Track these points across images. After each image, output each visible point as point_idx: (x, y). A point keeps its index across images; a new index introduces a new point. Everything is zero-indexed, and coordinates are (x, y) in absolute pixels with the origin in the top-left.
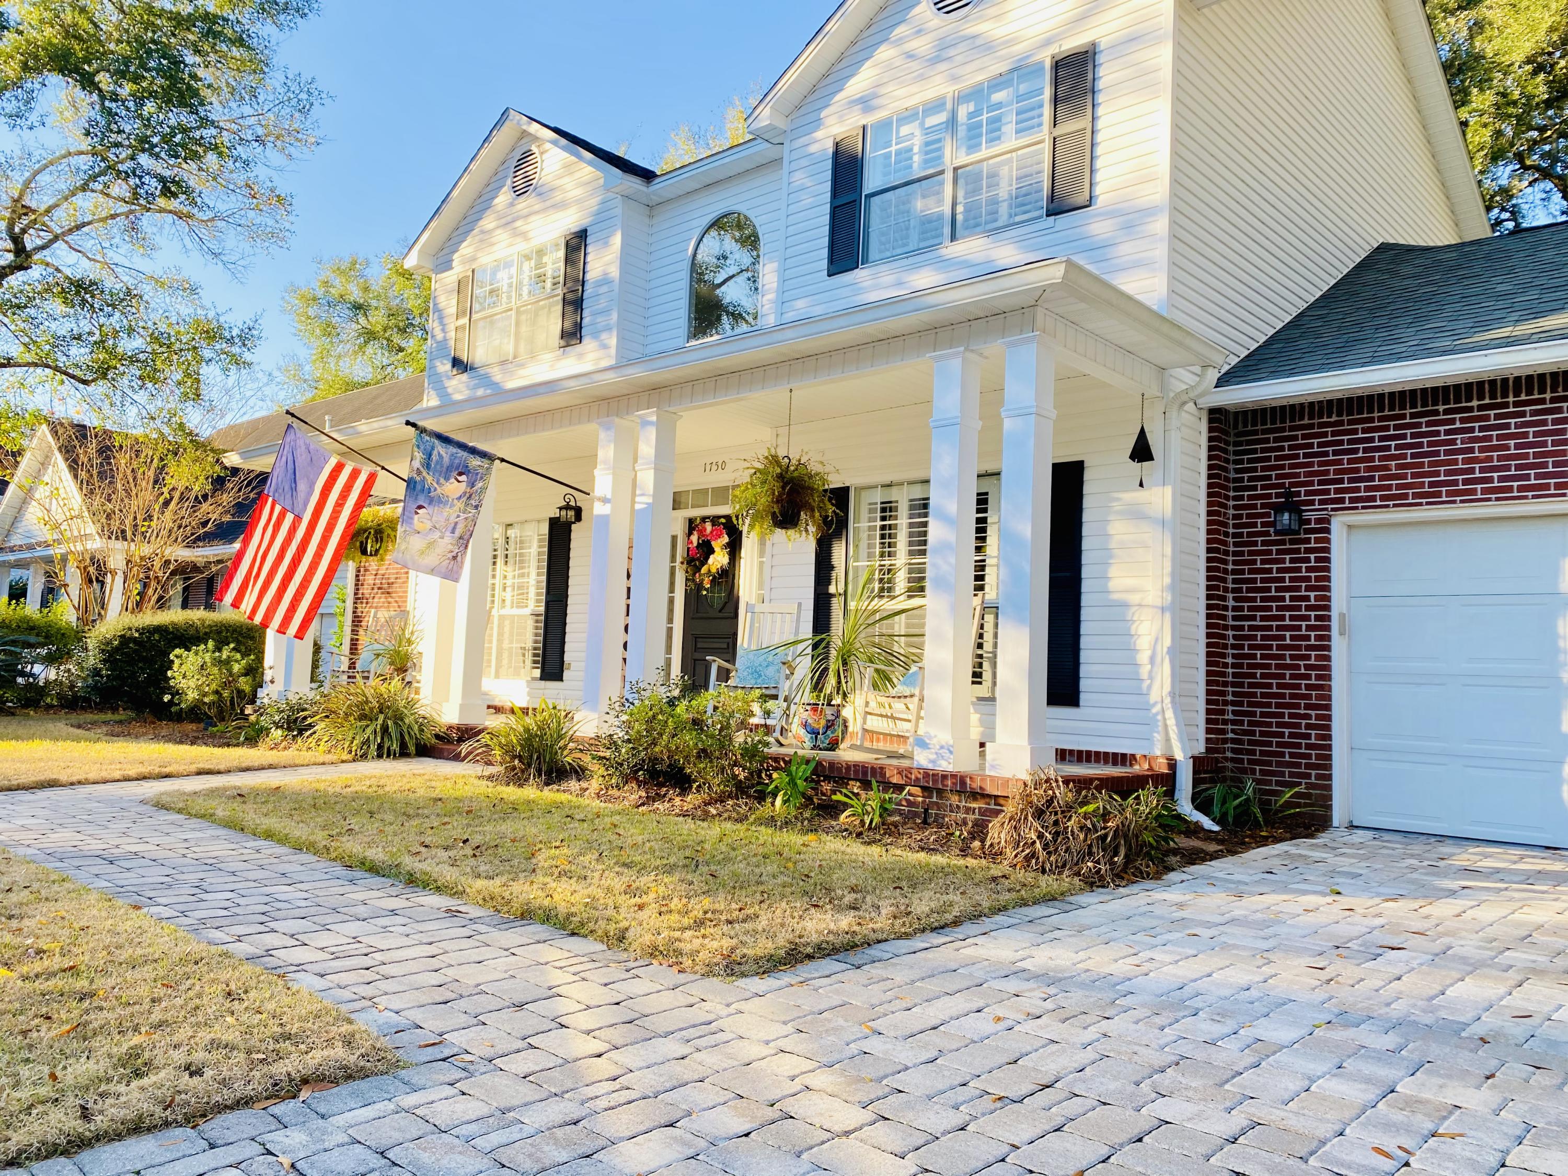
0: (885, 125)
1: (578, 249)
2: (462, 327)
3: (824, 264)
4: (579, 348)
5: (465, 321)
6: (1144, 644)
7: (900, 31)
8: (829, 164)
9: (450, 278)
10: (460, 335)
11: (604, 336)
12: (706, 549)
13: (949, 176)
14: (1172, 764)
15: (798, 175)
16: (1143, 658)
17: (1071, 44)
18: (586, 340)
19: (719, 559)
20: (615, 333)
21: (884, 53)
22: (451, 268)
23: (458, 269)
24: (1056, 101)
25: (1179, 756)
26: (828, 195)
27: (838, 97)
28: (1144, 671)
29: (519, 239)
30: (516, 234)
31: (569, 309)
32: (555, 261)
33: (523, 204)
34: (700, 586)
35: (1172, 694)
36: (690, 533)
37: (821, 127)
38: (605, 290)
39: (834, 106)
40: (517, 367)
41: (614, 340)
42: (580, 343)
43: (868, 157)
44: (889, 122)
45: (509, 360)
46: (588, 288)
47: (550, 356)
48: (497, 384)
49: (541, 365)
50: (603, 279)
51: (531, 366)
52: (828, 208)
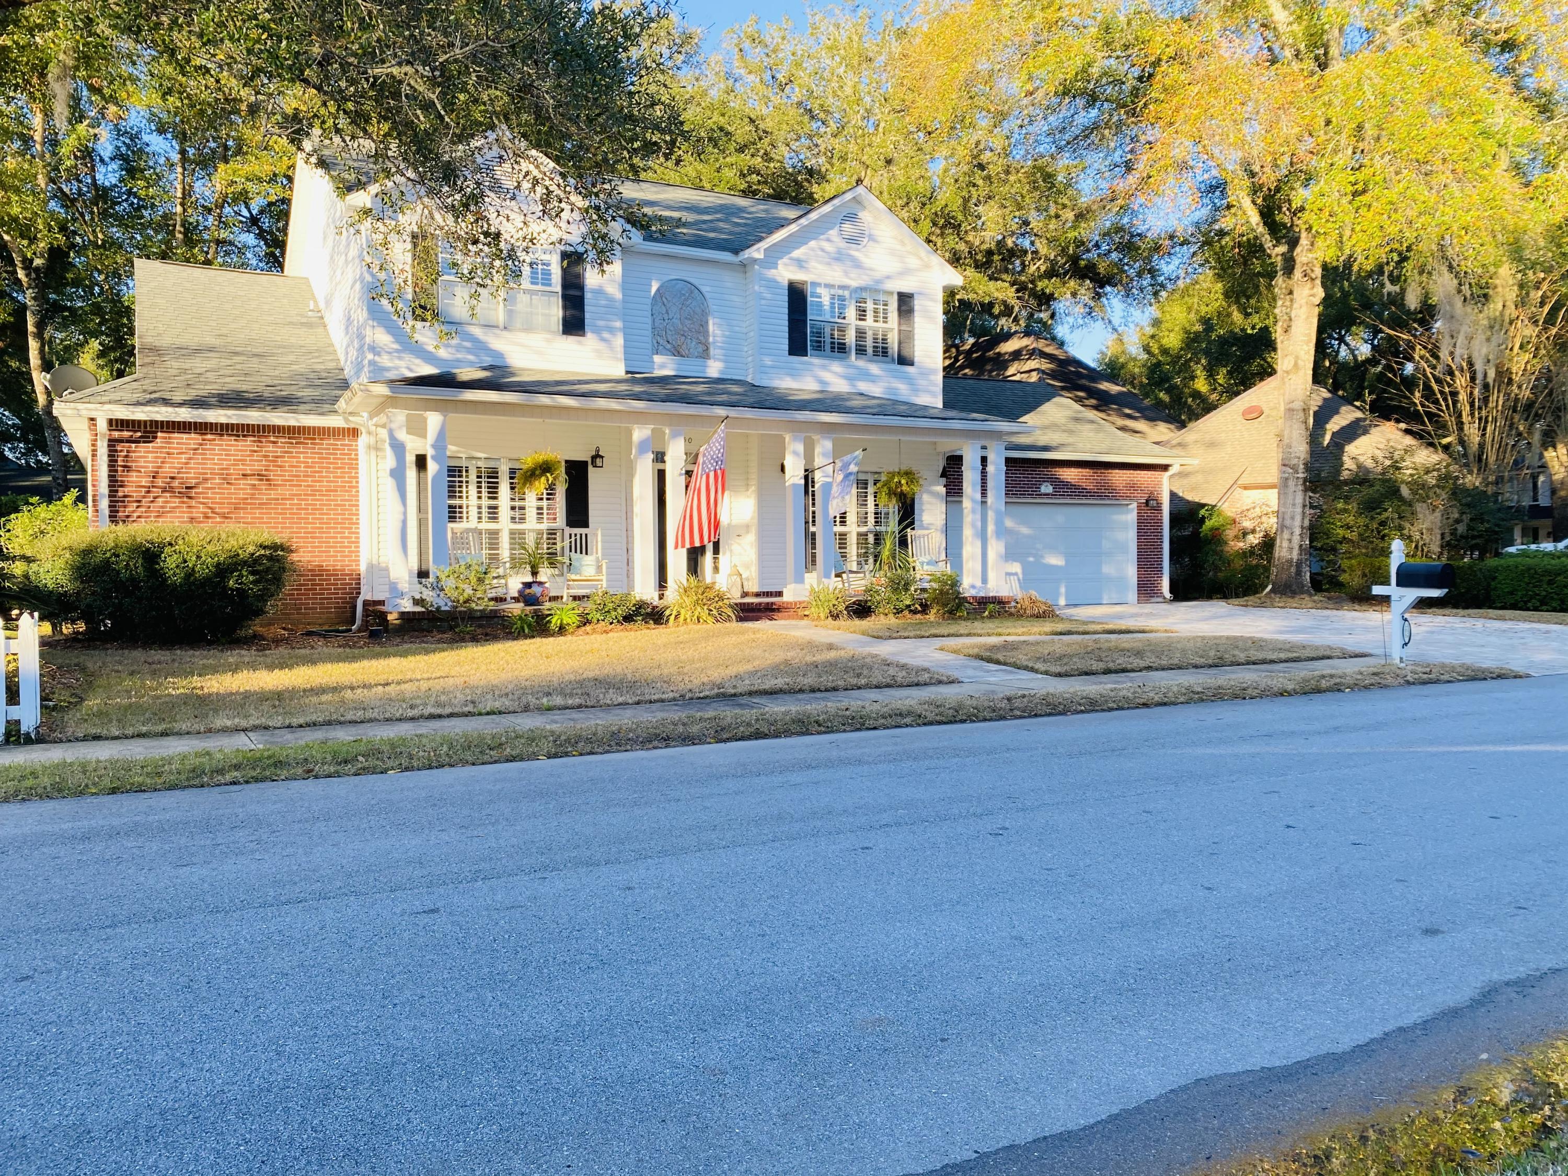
0: (817, 284)
3: (786, 347)
4: (581, 338)
7: (823, 237)
8: (786, 292)
11: (608, 337)
13: (853, 327)
17: (905, 286)
18: (590, 334)
20: (620, 337)
21: (813, 244)
24: (899, 312)
26: (786, 310)
27: (788, 257)
31: (569, 305)
37: (776, 268)
38: (603, 302)
39: (785, 260)
40: (505, 334)
41: (619, 341)
42: (583, 335)
43: (809, 299)
44: (819, 285)
45: (497, 327)
46: (588, 296)
47: (548, 336)
48: (479, 341)
49: (537, 340)
50: (599, 292)
51: (522, 337)
52: (786, 317)
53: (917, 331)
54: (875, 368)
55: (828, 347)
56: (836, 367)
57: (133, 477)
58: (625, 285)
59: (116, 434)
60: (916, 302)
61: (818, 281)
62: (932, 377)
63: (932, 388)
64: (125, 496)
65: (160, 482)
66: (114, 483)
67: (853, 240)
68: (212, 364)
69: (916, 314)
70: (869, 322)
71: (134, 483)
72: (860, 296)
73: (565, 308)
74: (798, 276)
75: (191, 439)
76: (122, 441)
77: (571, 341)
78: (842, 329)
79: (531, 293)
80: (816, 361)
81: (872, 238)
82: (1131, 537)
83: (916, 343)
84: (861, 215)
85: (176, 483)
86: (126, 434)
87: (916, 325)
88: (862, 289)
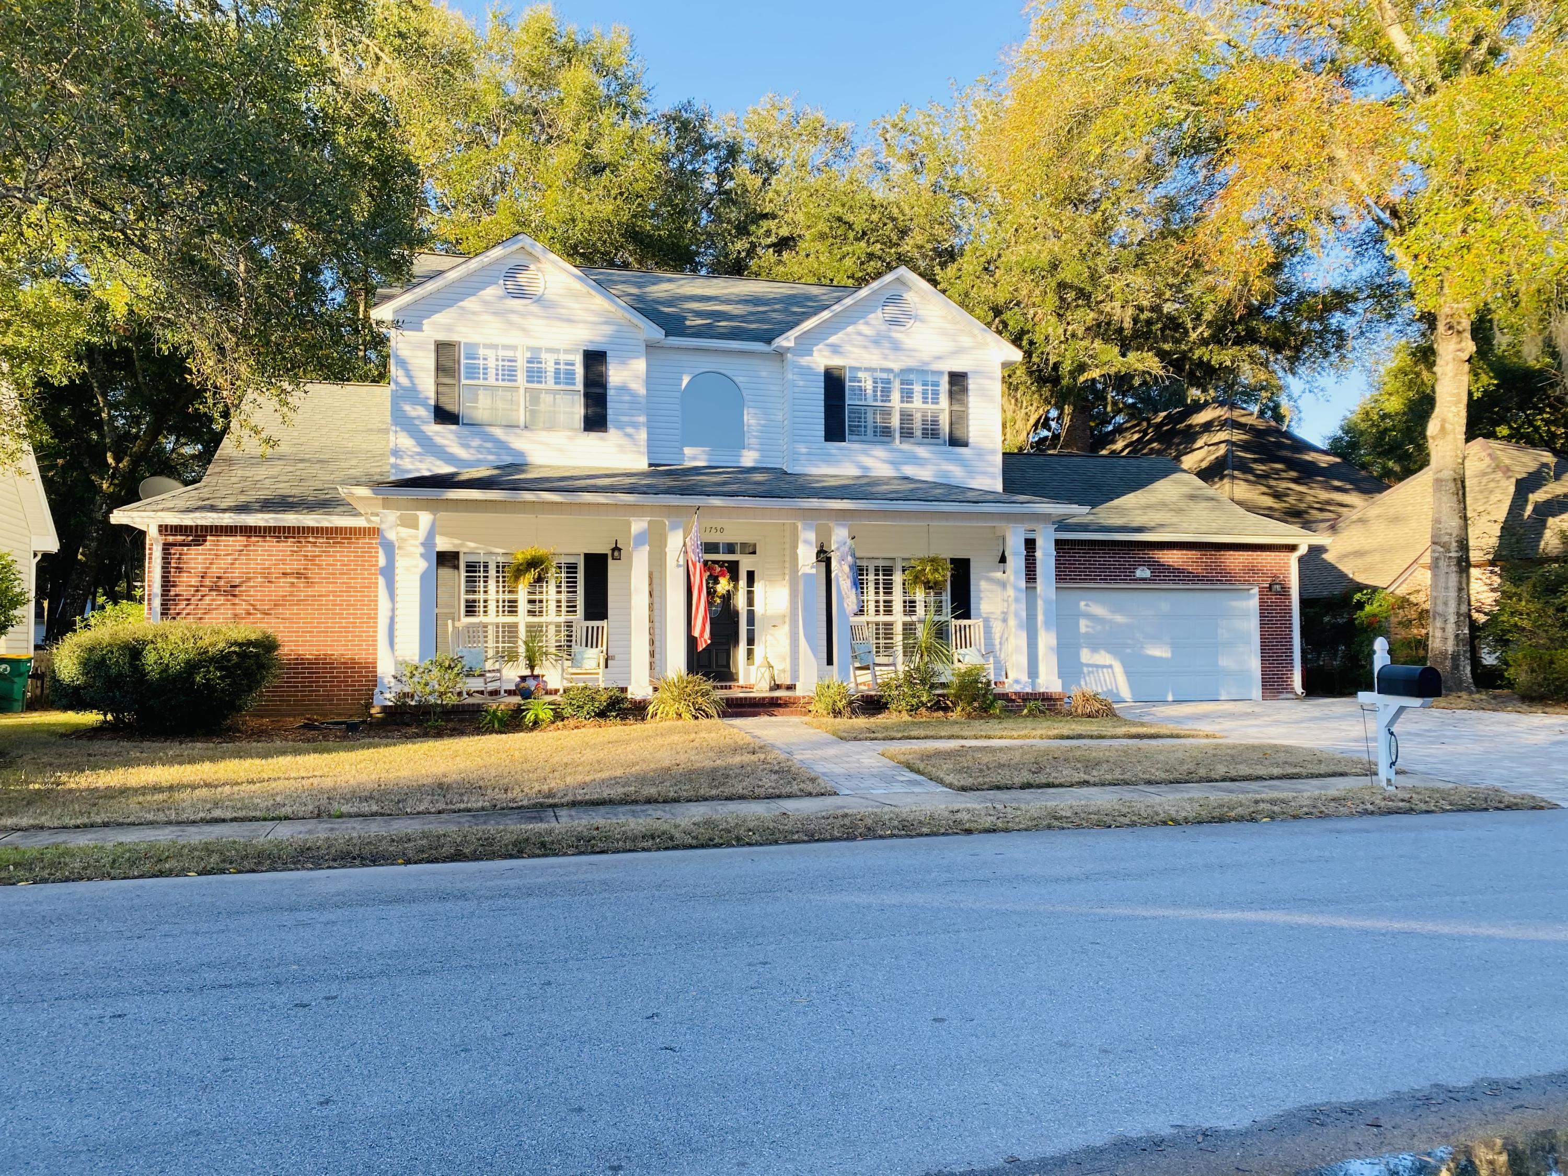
1: (598, 361)
2: (449, 386)
3: (822, 433)
4: (603, 435)
5: (453, 381)
7: (861, 322)
8: (822, 378)
9: (419, 338)
11: (634, 432)
13: (898, 411)
15: (794, 377)
16: (997, 642)
17: (958, 366)
18: (613, 431)
19: (724, 588)
20: (645, 431)
21: (850, 329)
22: (421, 330)
23: (431, 333)
24: (950, 392)
26: (822, 397)
27: (825, 343)
29: (517, 333)
30: (510, 324)
31: (590, 402)
32: (567, 361)
33: (517, 304)
37: (811, 355)
38: (627, 398)
39: (820, 346)
40: (527, 433)
41: (643, 435)
42: (605, 431)
43: (848, 384)
44: (859, 369)
45: (518, 427)
46: (611, 393)
47: (570, 433)
48: (501, 442)
49: (559, 438)
50: (623, 389)
51: (544, 436)
52: (822, 403)
53: (971, 411)
54: (922, 452)
55: (870, 431)
56: (880, 452)
57: (184, 577)
58: (650, 379)
59: (171, 539)
60: (970, 381)
61: (857, 365)
62: (990, 458)
63: (991, 470)
64: (176, 595)
65: (207, 582)
66: (167, 583)
67: (894, 322)
68: (273, 471)
69: (970, 393)
70: (917, 403)
71: (185, 583)
72: (907, 376)
73: (587, 406)
74: (836, 361)
75: (238, 541)
76: (175, 545)
77: (594, 438)
78: (887, 413)
79: (555, 392)
80: (856, 446)
81: (917, 318)
82: (1252, 626)
83: (971, 423)
84: (906, 296)
85: (222, 583)
86: (180, 538)
87: (971, 405)
88: (909, 370)
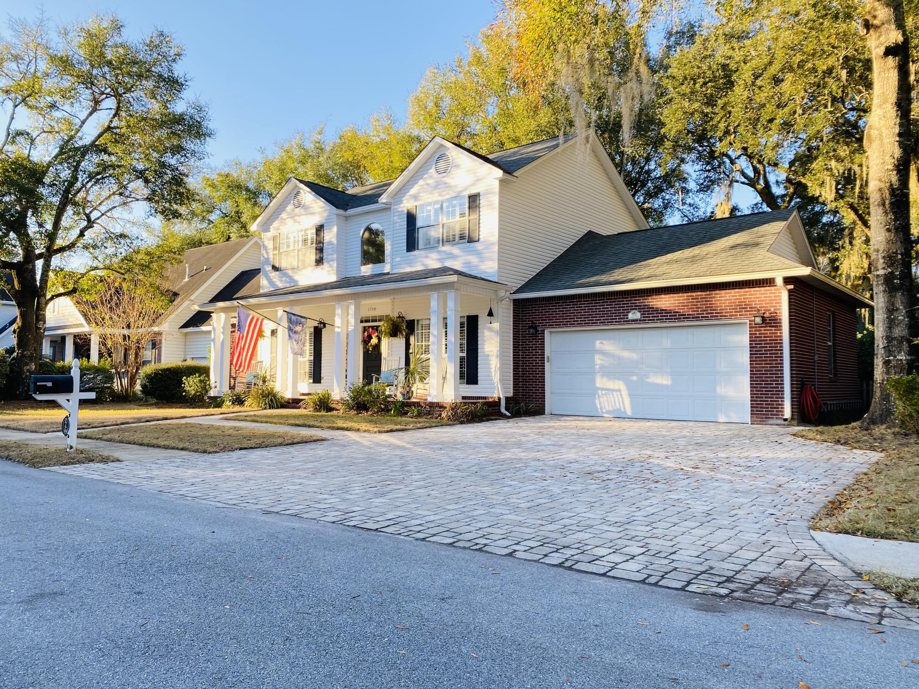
0: (422, 206)
1: (320, 230)
2: (276, 254)
3: (405, 248)
4: (322, 266)
5: (277, 252)
6: (493, 366)
7: (426, 176)
8: (406, 216)
9: (269, 235)
10: (275, 257)
11: (331, 263)
12: (370, 337)
13: (441, 226)
14: (499, 399)
15: (395, 218)
16: (493, 370)
17: (473, 191)
18: (325, 264)
19: (374, 341)
20: (335, 262)
21: (421, 182)
22: (269, 231)
23: (272, 232)
24: (469, 208)
25: (501, 397)
26: (406, 226)
27: (408, 194)
28: (493, 374)
29: (297, 224)
30: (295, 221)
31: (318, 252)
32: (311, 233)
33: (297, 210)
34: (368, 350)
35: (500, 380)
36: (364, 332)
37: (401, 204)
38: (331, 247)
39: (406, 196)
40: (298, 272)
41: (335, 264)
43: (417, 217)
45: (295, 269)
46: (325, 246)
47: (311, 269)
49: (307, 271)
50: (329, 243)
51: (303, 272)
52: (406, 230)
53: (482, 219)
54: (455, 249)
56: (431, 254)
58: (338, 235)
60: (481, 198)
61: (423, 203)
63: (491, 257)
67: (444, 171)
69: (481, 205)
73: (316, 254)
74: (412, 205)
77: (318, 268)
79: (307, 249)
80: (420, 252)
81: (457, 166)
83: (481, 225)
84: (447, 153)
87: (482, 215)
